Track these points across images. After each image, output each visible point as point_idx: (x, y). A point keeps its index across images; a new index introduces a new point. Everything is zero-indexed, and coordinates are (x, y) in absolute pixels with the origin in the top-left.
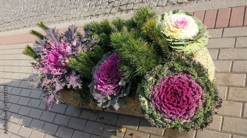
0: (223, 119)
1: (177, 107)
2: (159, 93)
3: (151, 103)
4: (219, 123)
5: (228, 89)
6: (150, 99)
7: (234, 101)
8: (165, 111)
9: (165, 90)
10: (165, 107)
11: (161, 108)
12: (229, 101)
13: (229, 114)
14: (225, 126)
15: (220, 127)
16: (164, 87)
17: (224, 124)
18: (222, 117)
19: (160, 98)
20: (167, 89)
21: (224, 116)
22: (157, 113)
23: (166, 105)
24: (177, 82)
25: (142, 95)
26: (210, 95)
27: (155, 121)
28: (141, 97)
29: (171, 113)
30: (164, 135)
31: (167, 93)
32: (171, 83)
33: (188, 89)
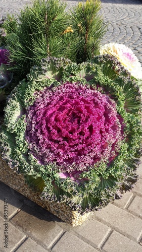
0: (111, 232)
1: (66, 138)
2: (49, 104)
3: (25, 116)
4: (103, 236)
5: (134, 197)
6: (27, 107)
7: (136, 216)
8: (41, 137)
9: (61, 103)
10: (45, 131)
11: (37, 130)
12: (129, 212)
13: (122, 229)
14: (110, 243)
15: (102, 242)
16: (61, 98)
17: (109, 240)
18: (110, 230)
19: (45, 114)
20: (65, 103)
21: (113, 229)
22: (25, 139)
23: (48, 128)
24: (88, 99)
25: (18, 96)
26: (128, 150)
27: (14, 153)
28: (14, 99)
29: (48, 147)
30: (11, 219)
31: (61, 109)
32: (78, 97)
33: (99, 118)
